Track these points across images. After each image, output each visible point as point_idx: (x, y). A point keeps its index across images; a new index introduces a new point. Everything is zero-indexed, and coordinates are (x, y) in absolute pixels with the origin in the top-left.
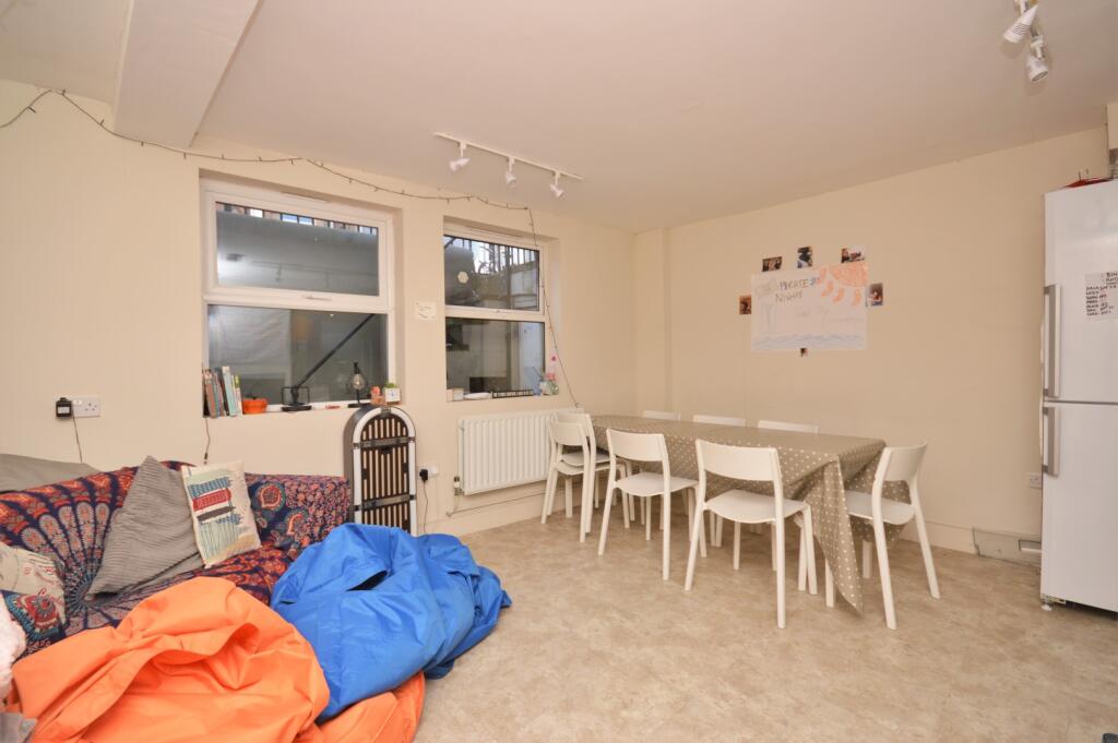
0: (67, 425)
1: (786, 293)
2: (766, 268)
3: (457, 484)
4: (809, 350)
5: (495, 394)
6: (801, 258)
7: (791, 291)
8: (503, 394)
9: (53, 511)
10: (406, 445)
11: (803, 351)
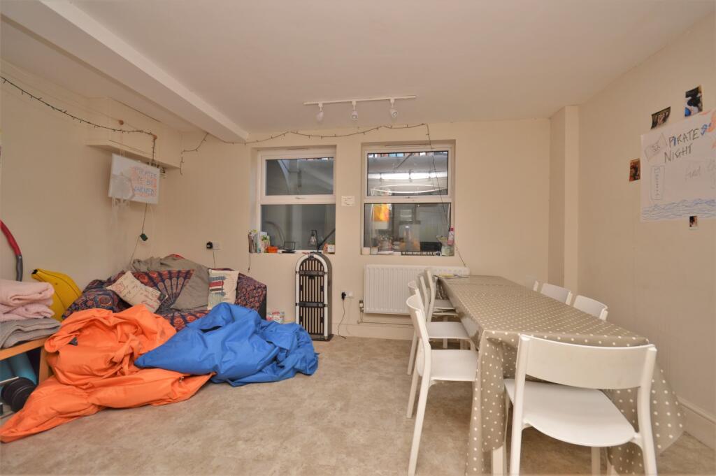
0: (210, 251)
1: (674, 149)
2: (655, 125)
3: (361, 305)
4: (699, 219)
5: (404, 253)
6: (690, 103)
7: (681, 146)
8: (410, 253)
9: (171, 278)
10: (323, 276)
11: (692, 219)
